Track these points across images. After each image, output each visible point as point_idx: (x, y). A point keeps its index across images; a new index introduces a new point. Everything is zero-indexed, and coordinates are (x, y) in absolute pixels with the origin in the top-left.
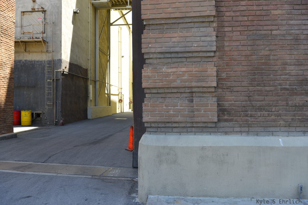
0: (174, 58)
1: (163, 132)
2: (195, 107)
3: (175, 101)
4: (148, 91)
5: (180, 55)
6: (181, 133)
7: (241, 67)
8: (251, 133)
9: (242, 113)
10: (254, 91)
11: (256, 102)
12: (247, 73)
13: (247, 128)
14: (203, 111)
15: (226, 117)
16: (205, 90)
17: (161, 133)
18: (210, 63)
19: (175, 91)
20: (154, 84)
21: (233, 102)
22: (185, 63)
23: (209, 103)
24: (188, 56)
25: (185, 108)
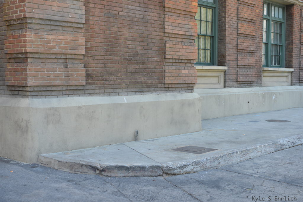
0: (52, 25)
1: (44, 95)
2: (70, 72)
3: (54, 66)
4: (31, 56)
5: (58, 24)
6: (58, 96)
7: (100, 39)
8: (106, 94)
9: (101, 77)
10: (108, 59)
11: (109, 69)
12: (104, 44)
13: (104, 90)
14: (75, 76)
15: (90, 81)
16: (76, 57)
17: (41, 97)
18: (80, 33)
19: (54, 56)
20: (37, 49)
21: (95, 68)
22: (61, 31)
23: (79, 69)
24: (64, 25)
25: (63, 72)
